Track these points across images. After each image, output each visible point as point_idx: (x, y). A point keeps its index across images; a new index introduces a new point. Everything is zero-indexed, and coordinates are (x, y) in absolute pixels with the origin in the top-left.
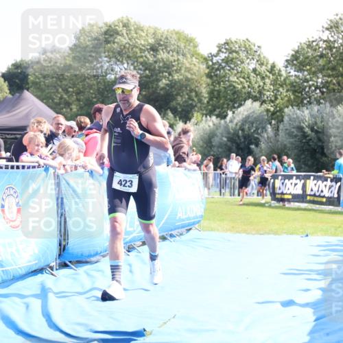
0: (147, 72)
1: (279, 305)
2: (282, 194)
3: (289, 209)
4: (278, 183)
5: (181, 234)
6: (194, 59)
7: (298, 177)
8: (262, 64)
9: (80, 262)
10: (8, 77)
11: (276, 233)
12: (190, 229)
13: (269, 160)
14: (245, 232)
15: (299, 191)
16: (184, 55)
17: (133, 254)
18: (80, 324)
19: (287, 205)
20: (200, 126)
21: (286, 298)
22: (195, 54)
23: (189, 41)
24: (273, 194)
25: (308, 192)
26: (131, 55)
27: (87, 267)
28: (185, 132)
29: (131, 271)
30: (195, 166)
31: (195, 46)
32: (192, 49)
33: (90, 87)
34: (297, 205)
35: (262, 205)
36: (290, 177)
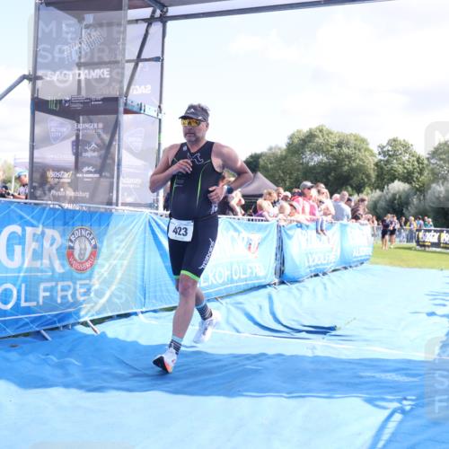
0: (335, 161)
1: (425, 315)
2: (424, 242)
3: (428, 252)
4: (421, 234)
5: (356, 266)
6: (366, 153)
7: (435, 231)
8: (413, 156)
9: (294, 281)
10: (248, 163)
11: (420, 267)
12: (362, 263)
13: (416, 219)
14: (400, 266)
15: (435, 240)
16: (359, 150)
17: (326, 277)
18: (294, 320)
19: (427, 249)
20: (370, 195)
21: (430, 311)
22: (367, 150)
23: (363, 141)
24: (418, 242)
25: (442, 241)
26: (325, 150)
27: (297, 285)
28: (363, 200)
29: (325, 288)
30: (366, 222)
31: (367, 144)
32: (365, 146)
33: (298, 170)
34: (434, 249)
35: (410, 249)
36: (429, 231)
